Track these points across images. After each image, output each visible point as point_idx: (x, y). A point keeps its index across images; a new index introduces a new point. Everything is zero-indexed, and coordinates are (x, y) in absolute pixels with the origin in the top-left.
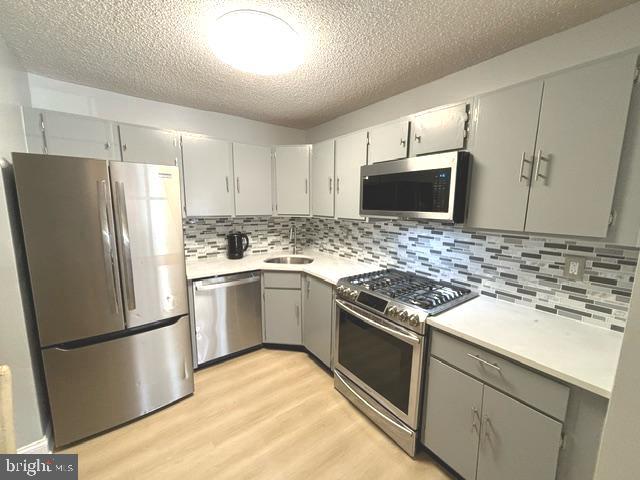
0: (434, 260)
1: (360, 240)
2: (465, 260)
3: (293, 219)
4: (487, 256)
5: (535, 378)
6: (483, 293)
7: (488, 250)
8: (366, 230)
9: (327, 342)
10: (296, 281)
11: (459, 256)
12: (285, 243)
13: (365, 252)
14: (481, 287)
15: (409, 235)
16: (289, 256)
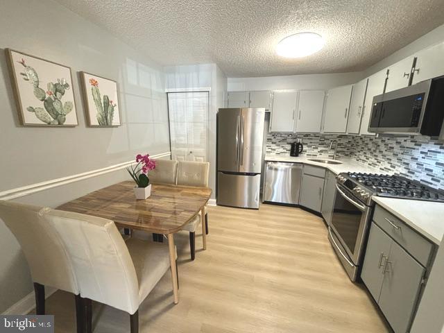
0: (438, 171)
1: (385, 153)
8: (390, 145)
10: (322, 173)
12: (332, 153)
13: (386, 162)
15: (421, 149)
16: (327, 160)
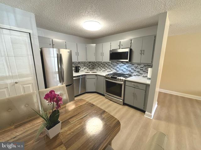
0: (124, 70)
2: (130, 69)
3: (89, 63)
4: (134, 68)
5: (143, 85)
6: (134, 75)
7: (135, 67)
9: (103, 89)
10: (94, 77)
11: (129, 68)
12: (88, 69)
14: (133, 74)
15: (119, 65)
